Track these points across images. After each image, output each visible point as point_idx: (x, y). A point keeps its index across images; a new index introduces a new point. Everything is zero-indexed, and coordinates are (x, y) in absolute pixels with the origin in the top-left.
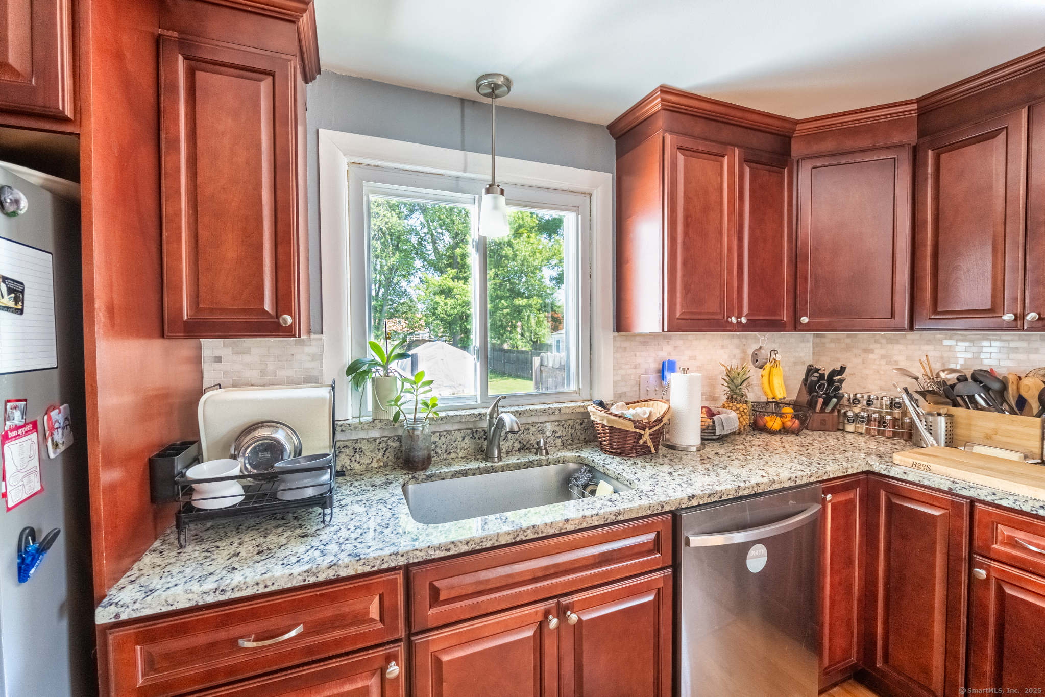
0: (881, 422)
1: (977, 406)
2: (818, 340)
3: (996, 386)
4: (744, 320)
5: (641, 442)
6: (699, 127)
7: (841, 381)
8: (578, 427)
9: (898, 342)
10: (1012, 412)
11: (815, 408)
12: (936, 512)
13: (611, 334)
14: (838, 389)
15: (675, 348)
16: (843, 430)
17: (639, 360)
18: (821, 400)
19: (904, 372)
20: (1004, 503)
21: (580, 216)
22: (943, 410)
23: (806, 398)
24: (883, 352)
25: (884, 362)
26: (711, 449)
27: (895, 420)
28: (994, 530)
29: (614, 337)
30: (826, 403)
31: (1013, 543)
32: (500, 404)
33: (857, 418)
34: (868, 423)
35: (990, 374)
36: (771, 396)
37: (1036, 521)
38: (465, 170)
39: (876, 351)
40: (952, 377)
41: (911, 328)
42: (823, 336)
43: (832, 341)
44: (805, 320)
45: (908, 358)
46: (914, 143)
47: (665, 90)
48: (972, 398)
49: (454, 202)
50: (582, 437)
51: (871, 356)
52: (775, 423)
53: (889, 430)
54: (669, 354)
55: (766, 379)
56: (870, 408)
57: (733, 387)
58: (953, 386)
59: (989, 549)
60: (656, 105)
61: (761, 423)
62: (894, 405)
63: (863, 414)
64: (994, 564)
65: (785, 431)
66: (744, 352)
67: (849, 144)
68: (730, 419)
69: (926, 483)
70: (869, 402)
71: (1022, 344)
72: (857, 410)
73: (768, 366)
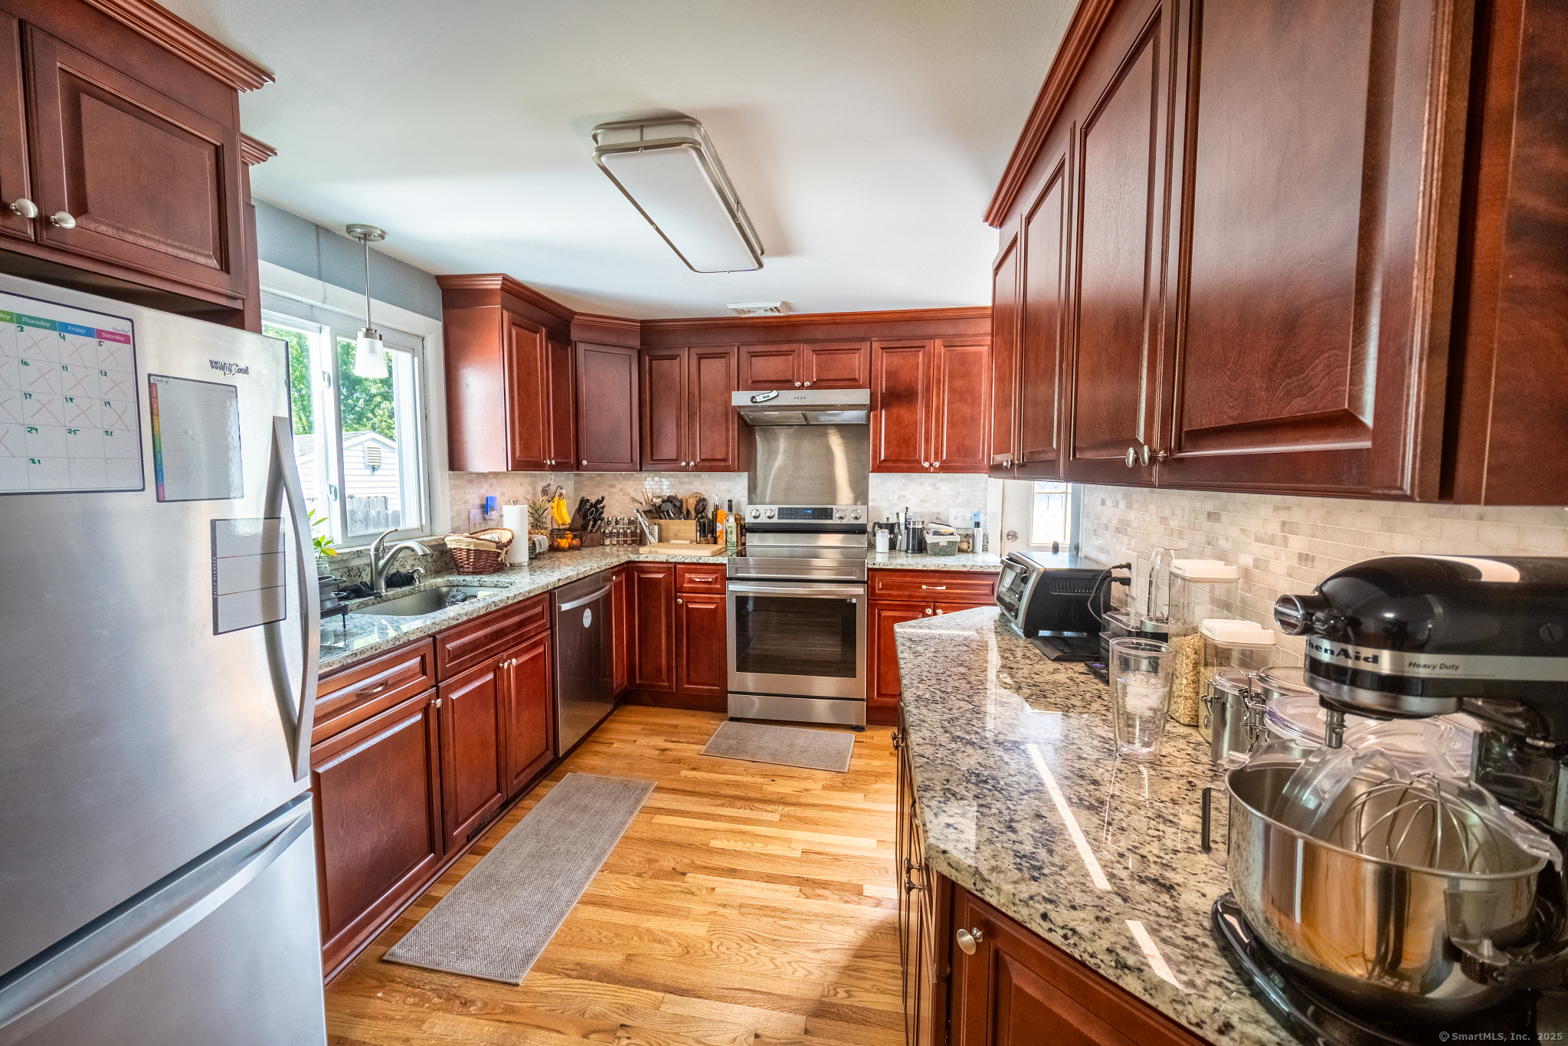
0: (625, 534)
1: (671, 518)
2: (577, 478)
3: (678, 504)
4: (553, 463)
5: (500, 559)
6: (522, 307)
7: (603, 507)
8: (430, 559)
9: (629, 479)
10: (685, 519)
11: (587, 529)
12: (661, 576)
13: (447, 473)
14: (602, 513)
15: (491, 485)
16: (603, 545)
17: (468, 497)
18: (592, 523)
19: (634, 500)
20: (687, 561)
21: (416, 359)
22: (656, 521)
23: (580, 522)
24: (621, 486)
25: (621, 494)
26: (536, 563)
27: (632, 532)
28: (684, 576)
29: (450, 475)
30: (593, 526)
31: (691, 581)
32: (386, 539)
33: (611, 535)
34: (618, 537)
35: (675, 498)
36: (560, 522)
37: (698, 567)
38: (324, 302)
39: (617, 486)
40: (658, 501)
41: (641, 470)
42: (581, 475)
43: (588, 479)
44: (585, 463)
45: (635, 490)
46: (639, 348)
47: (506, 279)
48: (668, 512)
49: (302, 328)
50: (433, 569)
51: (614, 490)
52: (564, 543)
53: (629, 539)
54: (487, 491)
55: (555, 509)
56: (618, 526)
57: (536, 516)
58: (660, 507)
59: (682, 587)
60: (496, 284)
61: (556, 544)
62: (631, 522)
63: (615, 531)
64: (685, 595)
65: (571, 548)
66: (534, 489)
67: (606, 339)
68: (543, 540)
69: (656, 560)
70: (617, 523)
71: (686, 480)
72: (610, 529)
73: (556, 499)
